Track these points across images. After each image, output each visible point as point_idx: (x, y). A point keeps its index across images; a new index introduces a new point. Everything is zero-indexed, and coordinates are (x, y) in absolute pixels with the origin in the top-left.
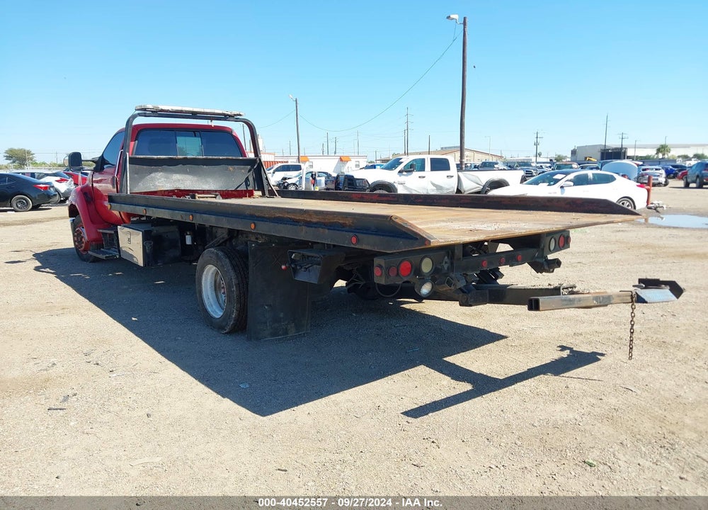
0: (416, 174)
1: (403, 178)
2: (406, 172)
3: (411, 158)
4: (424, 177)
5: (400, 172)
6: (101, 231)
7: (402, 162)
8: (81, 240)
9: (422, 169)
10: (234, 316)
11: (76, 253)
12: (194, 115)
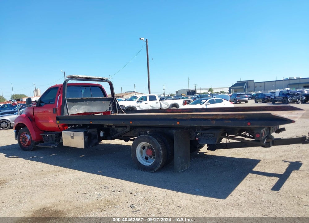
0: (144, 102)
1: (139, 104)
2: (140, 101)
3: (141, 95)
4: (147, 103)
5: (137, 102)
6: (41, 135)
7: (138, 98)
8: (25, 140)
9: (146, 100)
10: (160, 163)
11: (20, 147)
12: (90, 79)
